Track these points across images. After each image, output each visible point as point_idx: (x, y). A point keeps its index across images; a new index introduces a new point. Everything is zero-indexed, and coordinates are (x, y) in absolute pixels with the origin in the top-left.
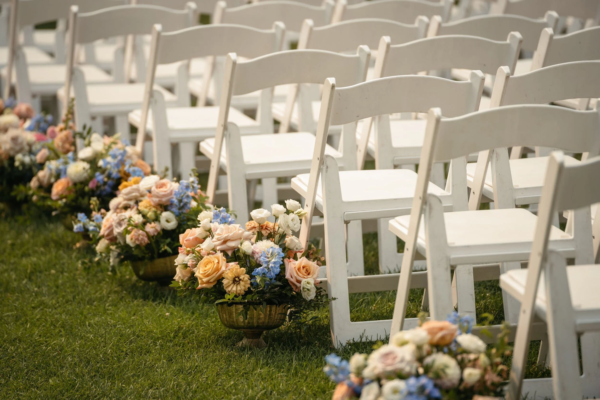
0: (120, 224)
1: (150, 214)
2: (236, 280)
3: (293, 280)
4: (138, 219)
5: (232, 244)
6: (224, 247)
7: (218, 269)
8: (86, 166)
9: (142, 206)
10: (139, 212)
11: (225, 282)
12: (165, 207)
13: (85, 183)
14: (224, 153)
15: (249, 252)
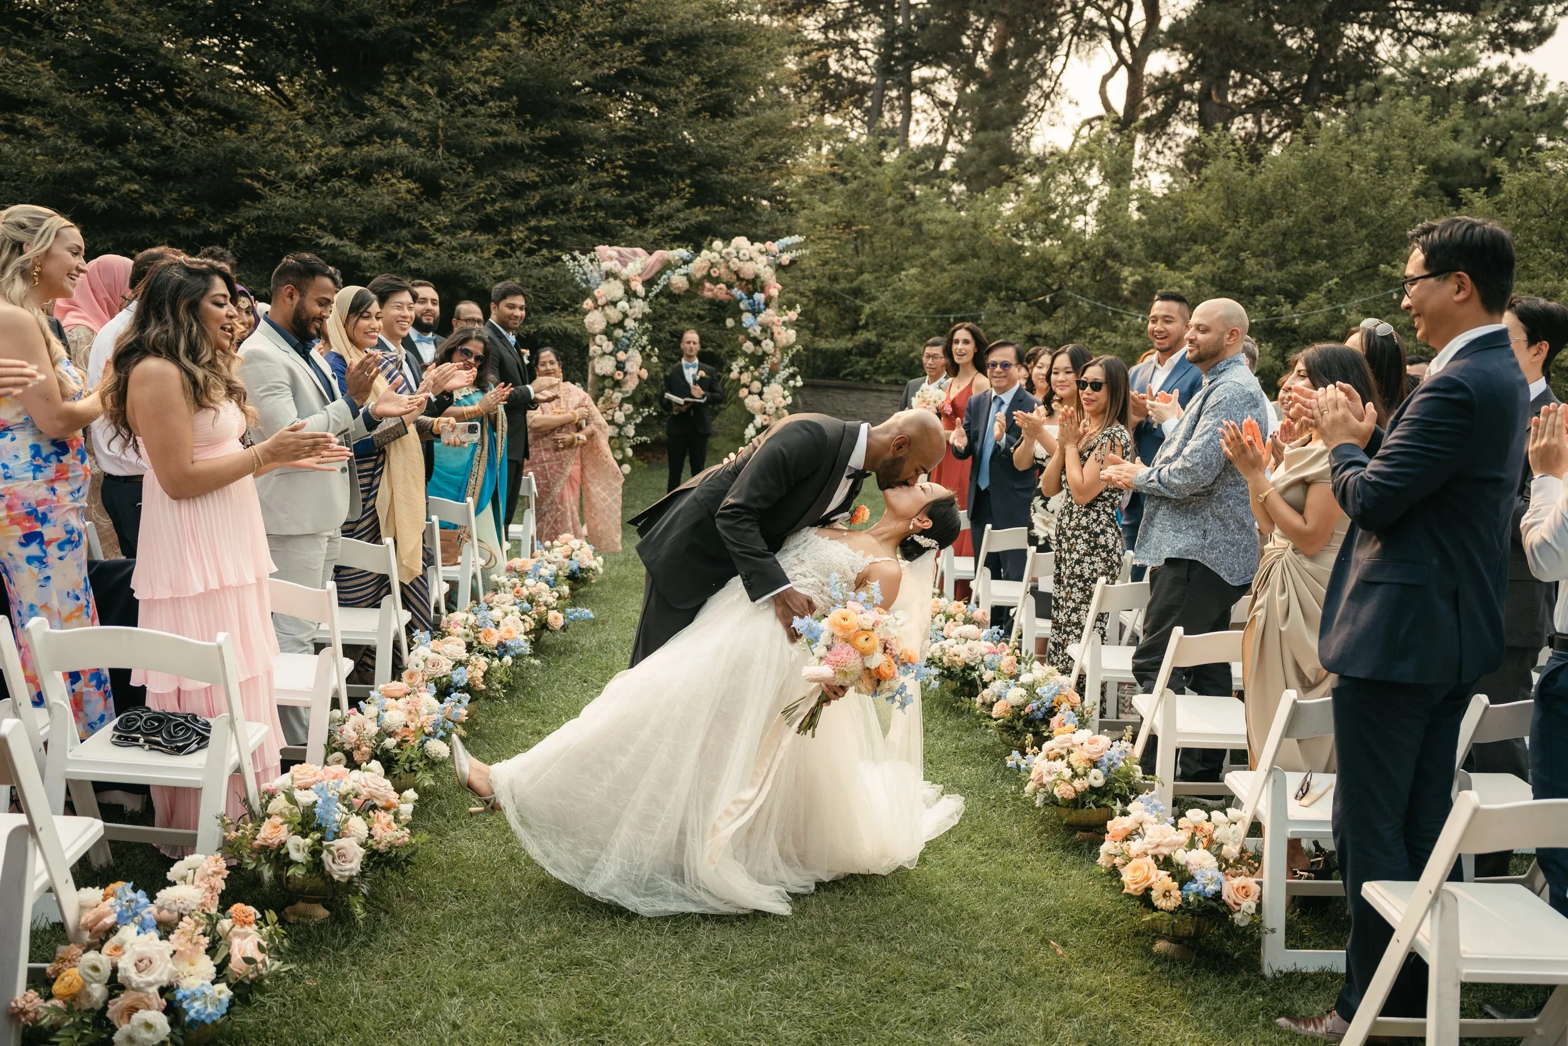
0: (1050, 773)
1: (1080, 771)
2: (1166, 894)
3: (1230, 902)
4: (1068, 773)
5: (1166, 851)
6: (1155, 852)
7: (1147, 878)
8: (1023, 692)
9: (1073, 758)
10: (1070, 766)
11: (1154, 894)
12: (1095, 764)
13: (1021, 708)
14: (1157, 716)
15: (1183, 862)
